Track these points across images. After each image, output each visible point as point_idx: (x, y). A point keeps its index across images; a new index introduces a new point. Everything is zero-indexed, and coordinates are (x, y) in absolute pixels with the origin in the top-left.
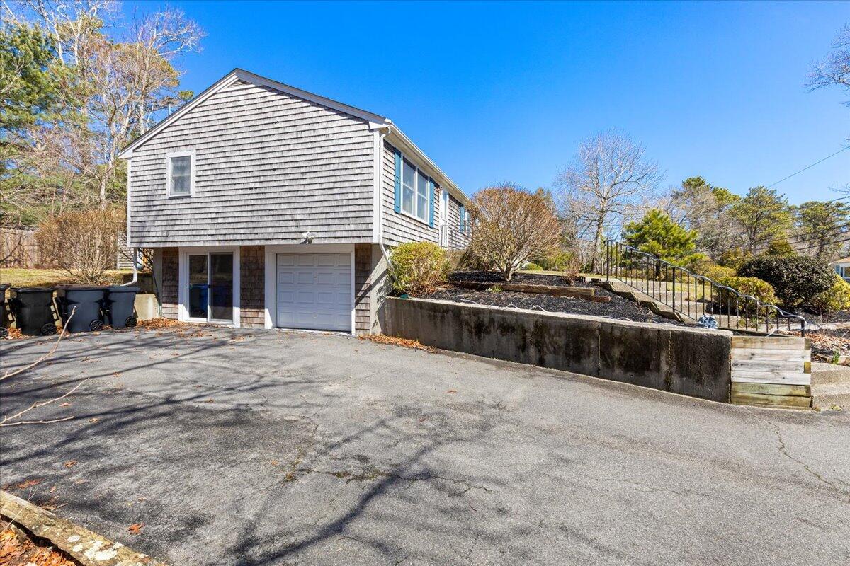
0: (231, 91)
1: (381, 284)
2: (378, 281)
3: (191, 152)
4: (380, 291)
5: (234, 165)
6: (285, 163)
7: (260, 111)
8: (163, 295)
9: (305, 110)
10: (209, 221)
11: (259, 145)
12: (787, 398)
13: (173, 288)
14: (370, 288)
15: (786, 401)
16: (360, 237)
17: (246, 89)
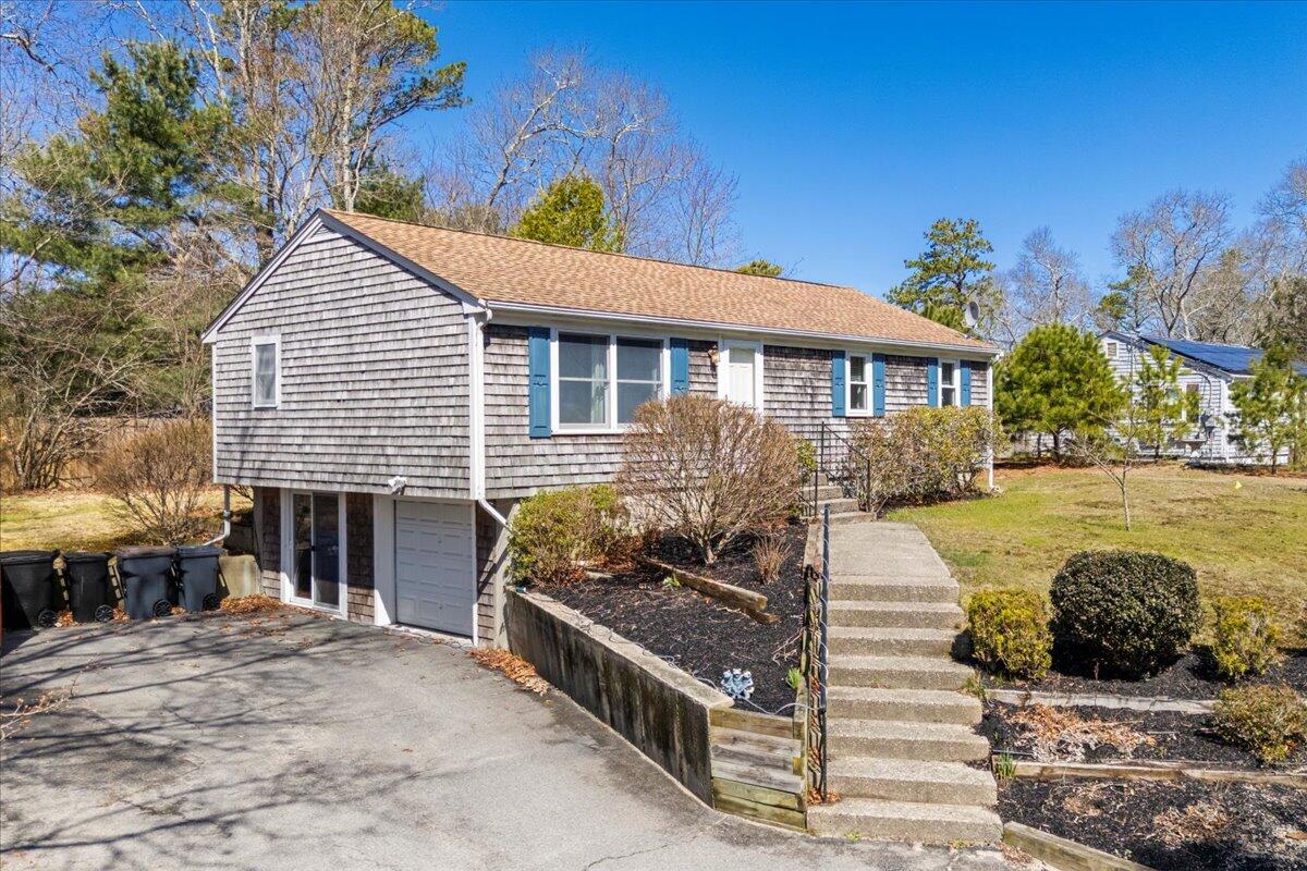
0: (316, 243)
1: (507, 563)
2: (503, 558)
3: (274, 338)
4: (506, 573)
5: (320, 362)
6: (374, 361)
7: (347, 277)
8: (265, 557)
9: (394, 278)
10: (295, 449)
11: (347, 332)
12: (778, 810)
13: (274, 547)
14: (495, 569)
15: (776, 815)
16: (455, 489)
17: (331, 240)
